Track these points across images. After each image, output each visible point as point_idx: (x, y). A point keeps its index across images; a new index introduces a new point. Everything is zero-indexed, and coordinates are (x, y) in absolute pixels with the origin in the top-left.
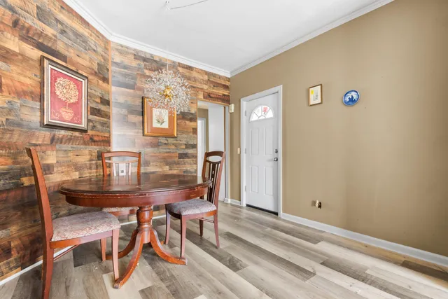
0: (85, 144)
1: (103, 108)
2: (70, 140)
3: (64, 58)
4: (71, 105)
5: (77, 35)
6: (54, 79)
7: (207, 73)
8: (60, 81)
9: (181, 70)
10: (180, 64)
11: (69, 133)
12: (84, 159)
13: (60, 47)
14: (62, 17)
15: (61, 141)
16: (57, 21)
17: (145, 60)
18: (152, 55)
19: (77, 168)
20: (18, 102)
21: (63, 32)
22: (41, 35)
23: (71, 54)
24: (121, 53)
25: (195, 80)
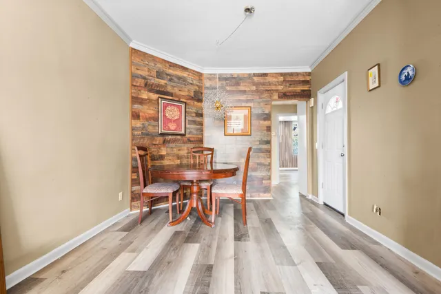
0: (184, 143)
1: (198, 119)
2: (174, 141)
3: (171, 95)
4: (175, 121)
5: (179, 78)
6: (165, 107)
7: (282, 74)
8: (169, 108)
9: (256, 79)
10: (255, 75)
11: (174, 137)
12: (184, 152)
13: (169, 89)
14: (170, 71)
15: (169, 142)
16: (167, 75)
17: (226, 79)
18: (231, 75)
19: (179, 157)
20: (147, 123)
21: (170, 80)
22: (159, 85)
23: (176, 91)
24: (210, 79)
25: (270, 84)
